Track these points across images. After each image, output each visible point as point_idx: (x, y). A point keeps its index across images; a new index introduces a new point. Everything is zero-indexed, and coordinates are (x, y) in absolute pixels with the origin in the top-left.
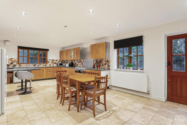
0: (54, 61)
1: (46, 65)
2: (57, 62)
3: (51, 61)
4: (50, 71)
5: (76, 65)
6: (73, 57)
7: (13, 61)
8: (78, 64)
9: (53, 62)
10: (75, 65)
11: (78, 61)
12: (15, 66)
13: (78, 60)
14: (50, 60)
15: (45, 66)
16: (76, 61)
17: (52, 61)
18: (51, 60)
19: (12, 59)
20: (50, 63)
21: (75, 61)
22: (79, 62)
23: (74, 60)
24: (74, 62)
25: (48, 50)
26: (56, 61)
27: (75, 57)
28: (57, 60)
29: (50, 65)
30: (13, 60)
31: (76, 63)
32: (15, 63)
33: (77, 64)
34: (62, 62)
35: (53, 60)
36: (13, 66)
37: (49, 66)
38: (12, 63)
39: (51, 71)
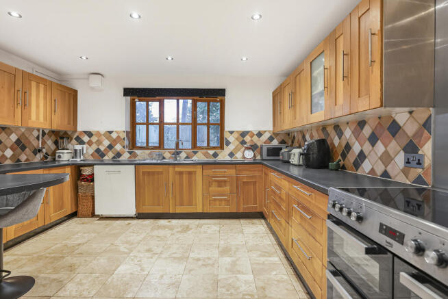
0: (247, 138)
1: (215, 155)
2: (260, 142)
3: (237, 139)
4: (219, 182)
5: (351, 158)
6: (322, 102)
7: (115, 140)
8: (362, 156)
9: (243, 143)
10: (344, 156)
11: (367, 131)
12: (119, 155)
13: (362, 124)
14: (231, 133)
15: (212, 159)
16: (348, 133)
17: (241, 139)
18: (236, 135)
19: (110, 132)
20: (231, 148)
21: (340, 134)
22: (373, 139)
23: (337, 128)
24: (336, 141)
25: (222, 92)
26: (255, 139)
27: (340, 100)
28: (260, 134)
29: (231, 155)
30: (114, 135)
31: (348, 147)
32: (118, 147)
33: (356, 148)
34: (283, 142)
35: (243, 134)
36: (114, 157)
37: (228, 159)
38: (110, 147)
39: (225, 181)
